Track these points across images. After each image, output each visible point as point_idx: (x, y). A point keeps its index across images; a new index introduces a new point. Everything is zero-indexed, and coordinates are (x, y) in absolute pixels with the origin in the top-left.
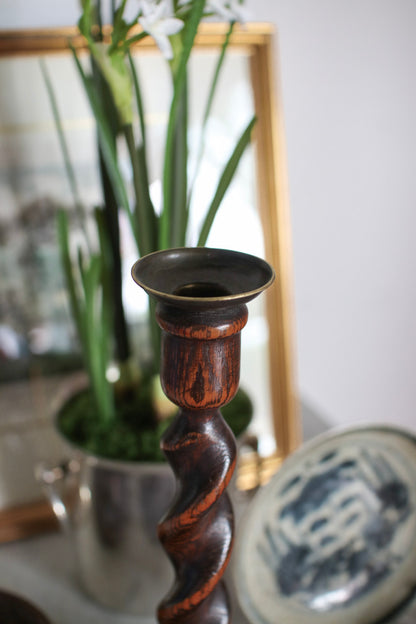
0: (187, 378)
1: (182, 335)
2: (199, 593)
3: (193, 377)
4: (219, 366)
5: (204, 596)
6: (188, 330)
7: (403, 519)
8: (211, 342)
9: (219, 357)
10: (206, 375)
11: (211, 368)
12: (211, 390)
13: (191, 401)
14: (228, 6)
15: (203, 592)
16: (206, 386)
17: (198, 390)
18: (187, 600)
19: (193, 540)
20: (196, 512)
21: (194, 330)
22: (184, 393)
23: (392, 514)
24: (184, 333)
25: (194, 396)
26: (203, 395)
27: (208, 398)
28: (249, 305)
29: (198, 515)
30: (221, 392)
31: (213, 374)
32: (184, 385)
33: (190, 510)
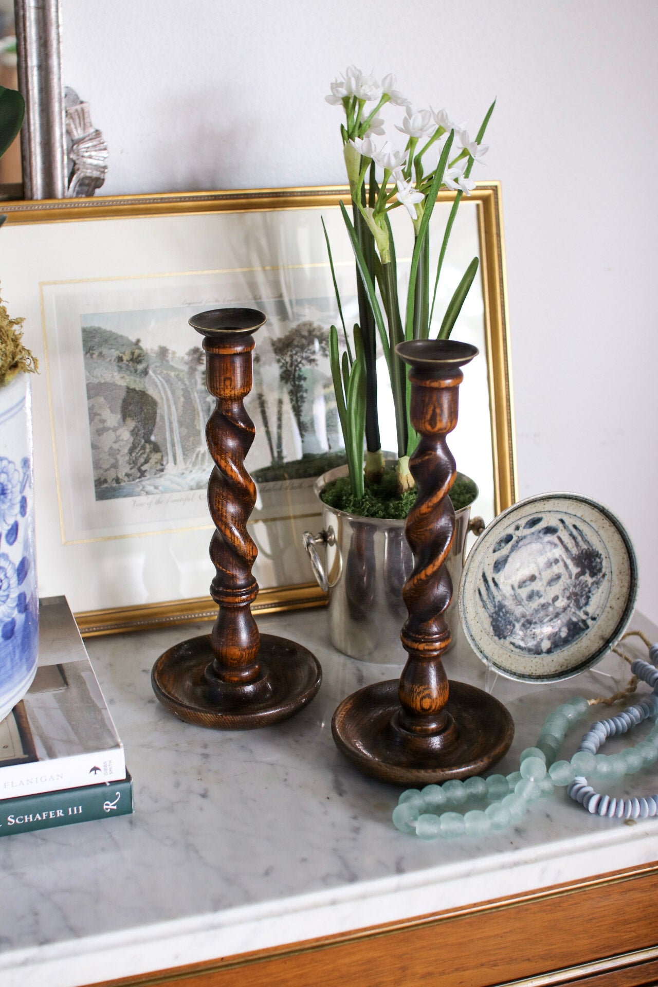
0: (427, 412)
1: (424, 385)
2: (431, 566)
3: (430, 412)
4: (446, 405)
5: (435, 568)
6: (428, 382)
7: (597, 583)
8: (441, 390)
9: (445, 400)
10: (438, 411)
11: (441, 406)
12: (441, 421)
13: (429, 428)
14: (456, 180)
15: (434, 566)
16: (438, 418)
17: (433, 421)
18: (423, 572)
19: (428, 528)
20: (430, 504)
21: (431, 382)
22: (425, 423)
23: (588, 579)
24: (425, 384)
25: (430, 424)
26: (436, 424)
27: (439, 426)
28: (462, 368)
29: (432, 507)
30: (447, 423)
31: (442, 410)
32: (425, 418)
33: (427, 503)
